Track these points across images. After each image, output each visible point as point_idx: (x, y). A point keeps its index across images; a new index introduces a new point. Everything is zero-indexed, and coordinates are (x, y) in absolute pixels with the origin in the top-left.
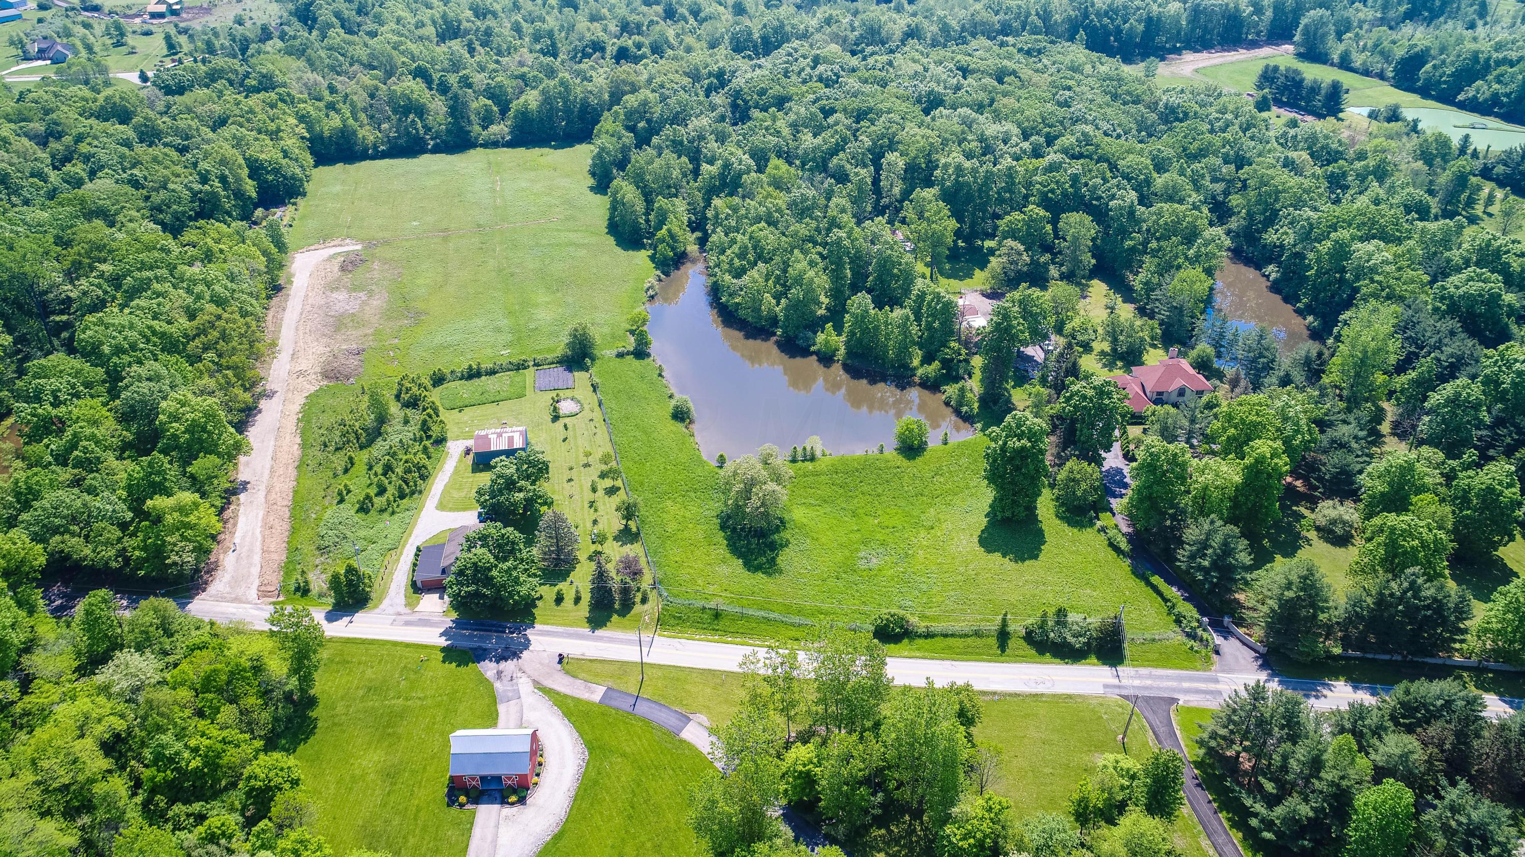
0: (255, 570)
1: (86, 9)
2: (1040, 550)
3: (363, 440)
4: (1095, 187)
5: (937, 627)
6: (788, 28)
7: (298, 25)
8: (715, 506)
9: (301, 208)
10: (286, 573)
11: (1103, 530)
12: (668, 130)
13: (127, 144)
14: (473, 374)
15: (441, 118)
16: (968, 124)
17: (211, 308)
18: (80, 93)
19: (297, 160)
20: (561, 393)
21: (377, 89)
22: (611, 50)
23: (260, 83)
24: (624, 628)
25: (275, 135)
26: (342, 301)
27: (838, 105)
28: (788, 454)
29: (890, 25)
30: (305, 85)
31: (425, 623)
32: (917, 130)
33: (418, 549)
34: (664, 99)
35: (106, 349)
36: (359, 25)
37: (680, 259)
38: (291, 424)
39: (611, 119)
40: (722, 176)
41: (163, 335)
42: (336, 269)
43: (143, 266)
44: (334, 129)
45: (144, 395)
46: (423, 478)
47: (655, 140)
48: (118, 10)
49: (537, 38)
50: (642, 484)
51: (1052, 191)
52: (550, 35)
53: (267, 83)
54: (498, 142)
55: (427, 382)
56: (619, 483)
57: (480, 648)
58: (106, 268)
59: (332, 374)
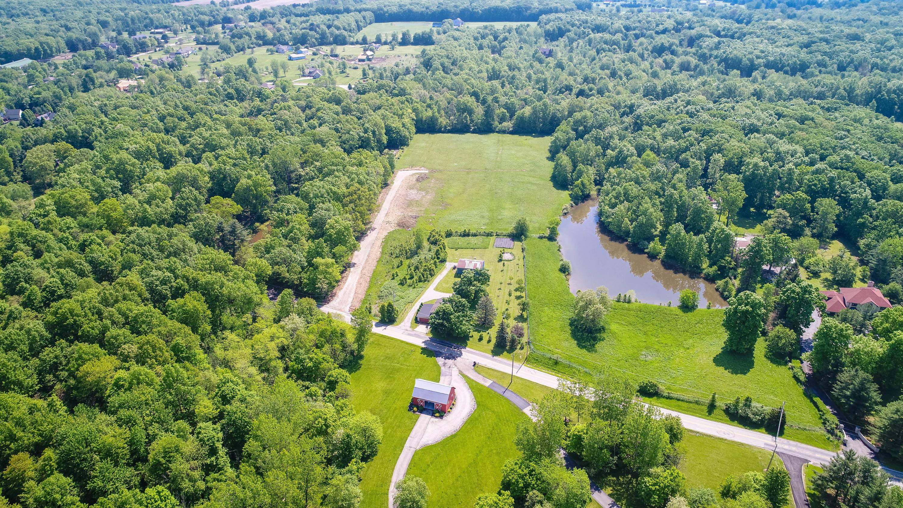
0: (350, 300)
1: (333, 56)
2: (749, 371)
3: (408, 254)
4: (845, 186)
5: (674, 394)
6: (679, 86)
7: (423, 68)
8: (570, 314)
9: (405, 151)
10: (363, 304)
11: (792, 368)
12: (594, 132)
13: (337, 114)
14: (466, 235)
15: (479, 116)
16: (771, 143)
17: (357, 185)
18: (323, 91)
19: (408, 129)
20: (506, 250)
21: (452, 100)
22: (575, 91)
23: (399, 92)
24: (508, 358)
25: (401, 116)
26: (414, 194)
27: (694, 127)
28: (616, 297)
29: (744, 88)
30: (419, 95)
31: (418, 336)
32: (736, 143)
33: (422, 304)
34: (596, 116)
35: (311, 195)
36: (451, 70)
37: (586, 197)
38: (379, 243)
39: (566, 124)
40: (617, 157)
41: (335, 193)
42: (414, 180)
43: (333, 164)
44: (428, 117)
45: (322, 216)
46: (432, 275)
47: (586, 136)
48: (345, 57)
49: (538, 82)
50: (535, 297)
51: (815, 185)
52: (545, 81)
53: (402, 93)
54: (506, 131)
55: (443, 234)
56: (523, 294)
57: (439, 352)
58: (318, 164)
59: (402, 225)
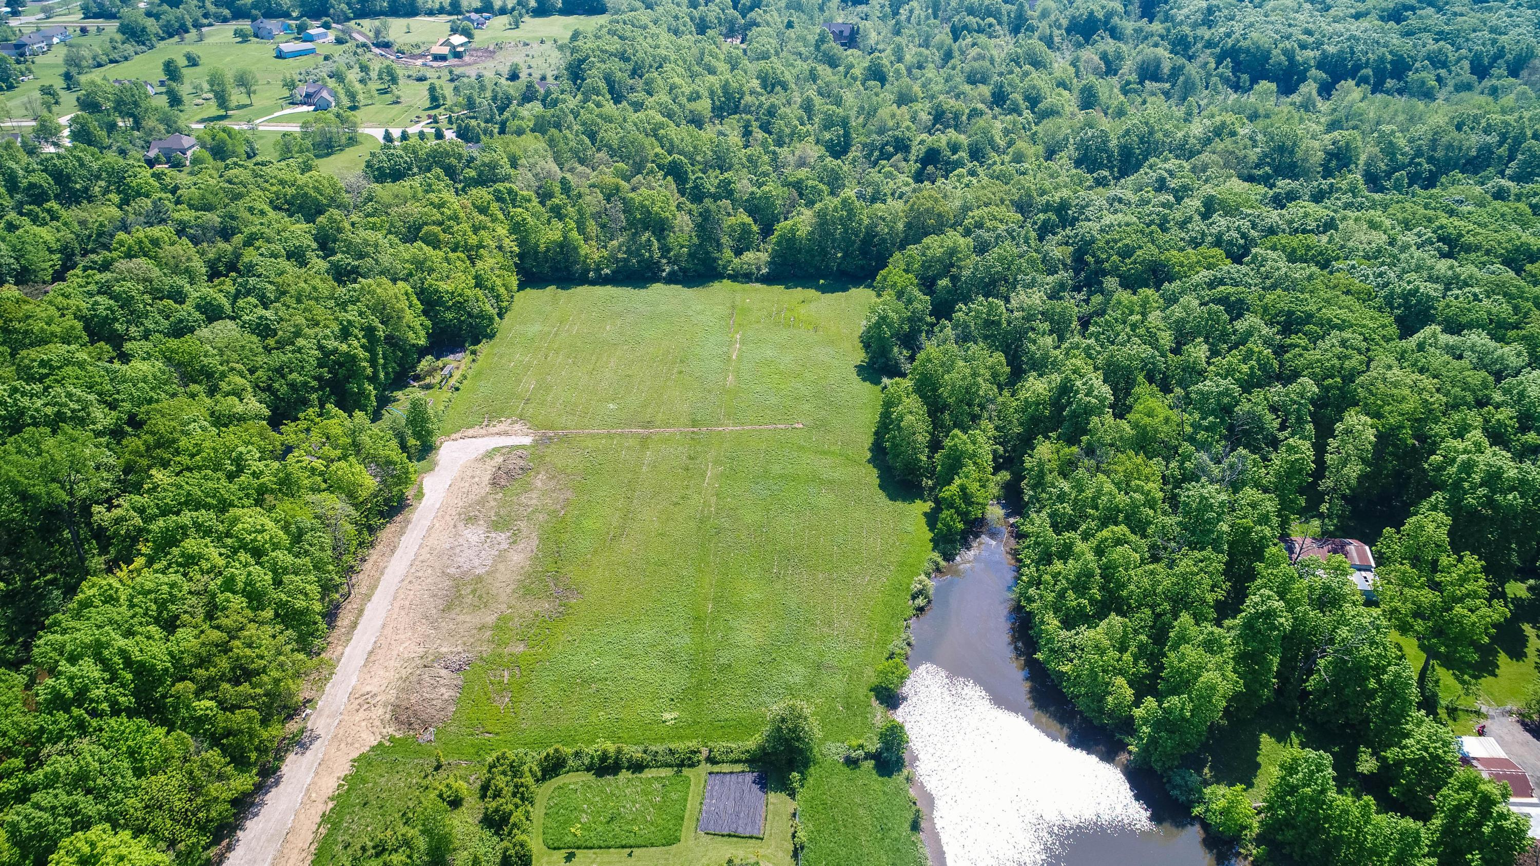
1: (377, 45)
7: (567, 84)
9: (481, 358)
12: (980, 302)
14: (607, 767)
15: (683, 239)
19: (493, 287)
21: (617, 189)
22: (917, 150)
25: (473, 254)
26: (473, 546)
30: (536, 175)
34: (982, 248)
36: (630, 89)
37: (973, 531)
38: (309, 824)
39: (902, 265)
40: (1057, 404)
42: (487, 478)
44: (552, 242)
48: (405, 48)
49: (828, 125)
52: (845, 123)
53: (487, 175)
54: (751, 274)
58: (162, 478)
59: (408, 712)
